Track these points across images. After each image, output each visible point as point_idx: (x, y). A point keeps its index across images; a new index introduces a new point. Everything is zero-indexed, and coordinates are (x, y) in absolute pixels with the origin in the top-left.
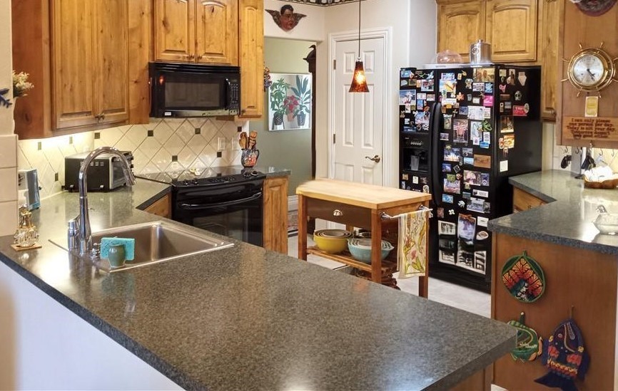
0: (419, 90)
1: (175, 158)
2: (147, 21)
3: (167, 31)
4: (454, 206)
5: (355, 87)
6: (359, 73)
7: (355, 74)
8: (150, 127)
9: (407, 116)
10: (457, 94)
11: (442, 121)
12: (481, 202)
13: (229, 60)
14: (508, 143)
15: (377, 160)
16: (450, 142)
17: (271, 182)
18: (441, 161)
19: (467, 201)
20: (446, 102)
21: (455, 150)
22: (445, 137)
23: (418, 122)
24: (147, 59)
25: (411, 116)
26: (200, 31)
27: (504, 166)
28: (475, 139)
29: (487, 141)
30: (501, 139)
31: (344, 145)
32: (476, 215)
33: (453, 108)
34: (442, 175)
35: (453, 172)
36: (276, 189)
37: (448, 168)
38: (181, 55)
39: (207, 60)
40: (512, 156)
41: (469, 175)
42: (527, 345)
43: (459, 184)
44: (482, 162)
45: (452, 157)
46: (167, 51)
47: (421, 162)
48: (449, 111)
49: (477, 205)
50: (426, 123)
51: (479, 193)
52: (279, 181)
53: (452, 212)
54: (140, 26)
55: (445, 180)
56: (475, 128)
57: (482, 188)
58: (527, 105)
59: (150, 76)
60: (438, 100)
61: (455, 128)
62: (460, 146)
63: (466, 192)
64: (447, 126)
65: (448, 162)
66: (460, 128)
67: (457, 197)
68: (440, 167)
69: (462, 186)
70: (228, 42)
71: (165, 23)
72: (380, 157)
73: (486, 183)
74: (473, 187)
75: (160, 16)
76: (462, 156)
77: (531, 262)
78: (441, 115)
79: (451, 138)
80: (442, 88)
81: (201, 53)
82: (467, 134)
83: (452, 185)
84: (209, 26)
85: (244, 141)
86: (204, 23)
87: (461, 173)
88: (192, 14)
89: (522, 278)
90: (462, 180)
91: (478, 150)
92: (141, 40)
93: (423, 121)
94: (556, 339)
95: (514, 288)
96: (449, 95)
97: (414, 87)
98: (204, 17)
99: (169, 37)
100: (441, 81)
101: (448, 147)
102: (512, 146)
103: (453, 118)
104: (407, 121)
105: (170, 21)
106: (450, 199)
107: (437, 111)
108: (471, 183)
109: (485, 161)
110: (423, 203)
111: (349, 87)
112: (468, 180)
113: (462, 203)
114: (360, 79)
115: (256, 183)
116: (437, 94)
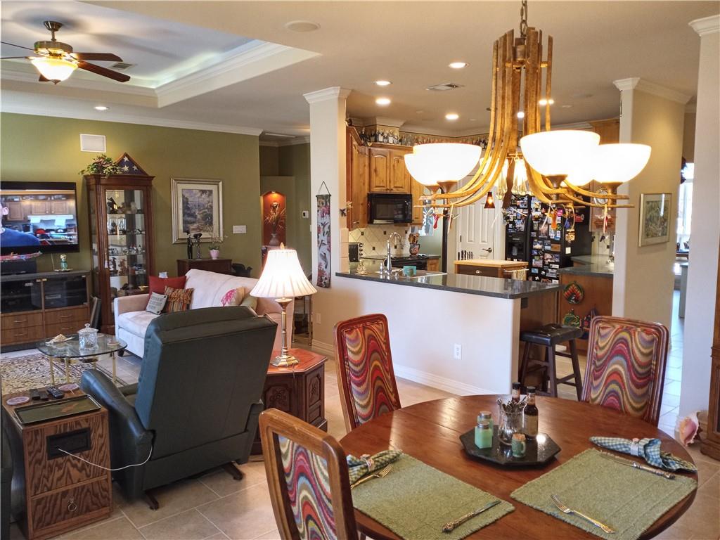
0: (518, 207)
1: (374, 249)
2: (367, 169)
3: (377, 175)
4: (539, 275)
5: (487, 206)
6: (490, 197)
7: (488, 198)
8: (363, 230)
9: (511, 222)
10: (542, 209)
11: (532, 225)
12: (555, 271)
13: (406, 191)
14: (571, 237)
15: (490, 251)
16: (537, 238)
17: (430, 262)
18: (531, 248)
19: (546, 271)
20: (535, 214)
21: (540, 242)
22: (534, 234)
23: (518, 226)
24: (367, 191)
25: (513, 223)
26: (392, 174)
27: (568, 251)
28: (552, 235)
29: (559, 236)
30: (567, 235)
31: (467, 242)
32: (551, 279)
33: (539, 217)
34: (532, 257)
35: (538, 255)
36: (433, 266)
37: (536, 253)
38: (383, 188)
39: (395, 191)
40: (572, 245)
41: (548, 256)
42: (574, 323)
43: (541, 262)
44: (555, 248)
45: (538, 246)
46: (377, 187)
47: (519, 250)
48: (536, 220)
49: (552, 273)
50: (523, 227)
51: (554, 266)
52: (435, 261)
53: (537, 278)
54: (364, 173)
55: (533, 260)
56: (552, 229)
57: (555, 263)
58: (583, 215)
59: (368, 200)
60: (530, 213)
61: (540, 229)
62: (543, 239)
63: (546, 266)
64: (535, 228)
65: (535, 249)
66: (543, 228)
67: (540, 269)
68: (531, 252)
69: (544, 263)
70: (406, 180)
71: (376, 171)
72: (492, 248)
73: (557, 260)
74: (550, 263)
75: (373, 167)
76: (543, 244)
77: (577, 286)
78: (532, 222)
79: (538, 235)
80: (533, 206)
81: (392, 187)
82: (547, 233)
83: (537, 262)
84: (397, 171)
85: (412, 239)
86: (394, 169)
87: (543, 255)
88: (388, 164)
89: (573, 293)
90: (543, 259)
91: (553, 241)
92: (364, 180)
93: (520, 225)
94: (587, 318)
95: (569, 298)
96: (537, 210)
97: (516, 205)
98: (394, 166)
99: (377, 178)
100: (532, 201)
101: (536, 240)
102: (573, 239)
103: (539, 223)
104: (510, 226)
105: (378, 169)
106: (536, 271)
107: (529, 220)
108: (549, 261)
109: (558, 248)
110: (524, 266)
111: (484, 205)
112: (547, 259)
113: (543, 273)
114: (490, 201)
115: (423, 261)
116: (530, 209)
